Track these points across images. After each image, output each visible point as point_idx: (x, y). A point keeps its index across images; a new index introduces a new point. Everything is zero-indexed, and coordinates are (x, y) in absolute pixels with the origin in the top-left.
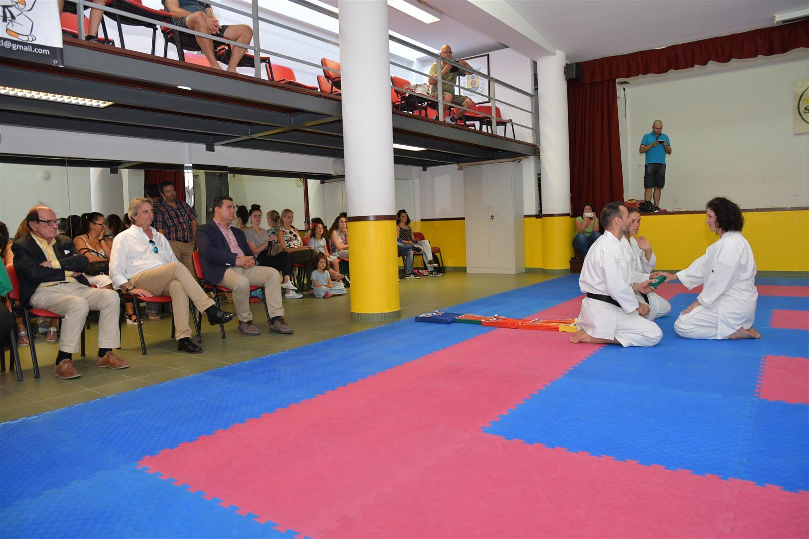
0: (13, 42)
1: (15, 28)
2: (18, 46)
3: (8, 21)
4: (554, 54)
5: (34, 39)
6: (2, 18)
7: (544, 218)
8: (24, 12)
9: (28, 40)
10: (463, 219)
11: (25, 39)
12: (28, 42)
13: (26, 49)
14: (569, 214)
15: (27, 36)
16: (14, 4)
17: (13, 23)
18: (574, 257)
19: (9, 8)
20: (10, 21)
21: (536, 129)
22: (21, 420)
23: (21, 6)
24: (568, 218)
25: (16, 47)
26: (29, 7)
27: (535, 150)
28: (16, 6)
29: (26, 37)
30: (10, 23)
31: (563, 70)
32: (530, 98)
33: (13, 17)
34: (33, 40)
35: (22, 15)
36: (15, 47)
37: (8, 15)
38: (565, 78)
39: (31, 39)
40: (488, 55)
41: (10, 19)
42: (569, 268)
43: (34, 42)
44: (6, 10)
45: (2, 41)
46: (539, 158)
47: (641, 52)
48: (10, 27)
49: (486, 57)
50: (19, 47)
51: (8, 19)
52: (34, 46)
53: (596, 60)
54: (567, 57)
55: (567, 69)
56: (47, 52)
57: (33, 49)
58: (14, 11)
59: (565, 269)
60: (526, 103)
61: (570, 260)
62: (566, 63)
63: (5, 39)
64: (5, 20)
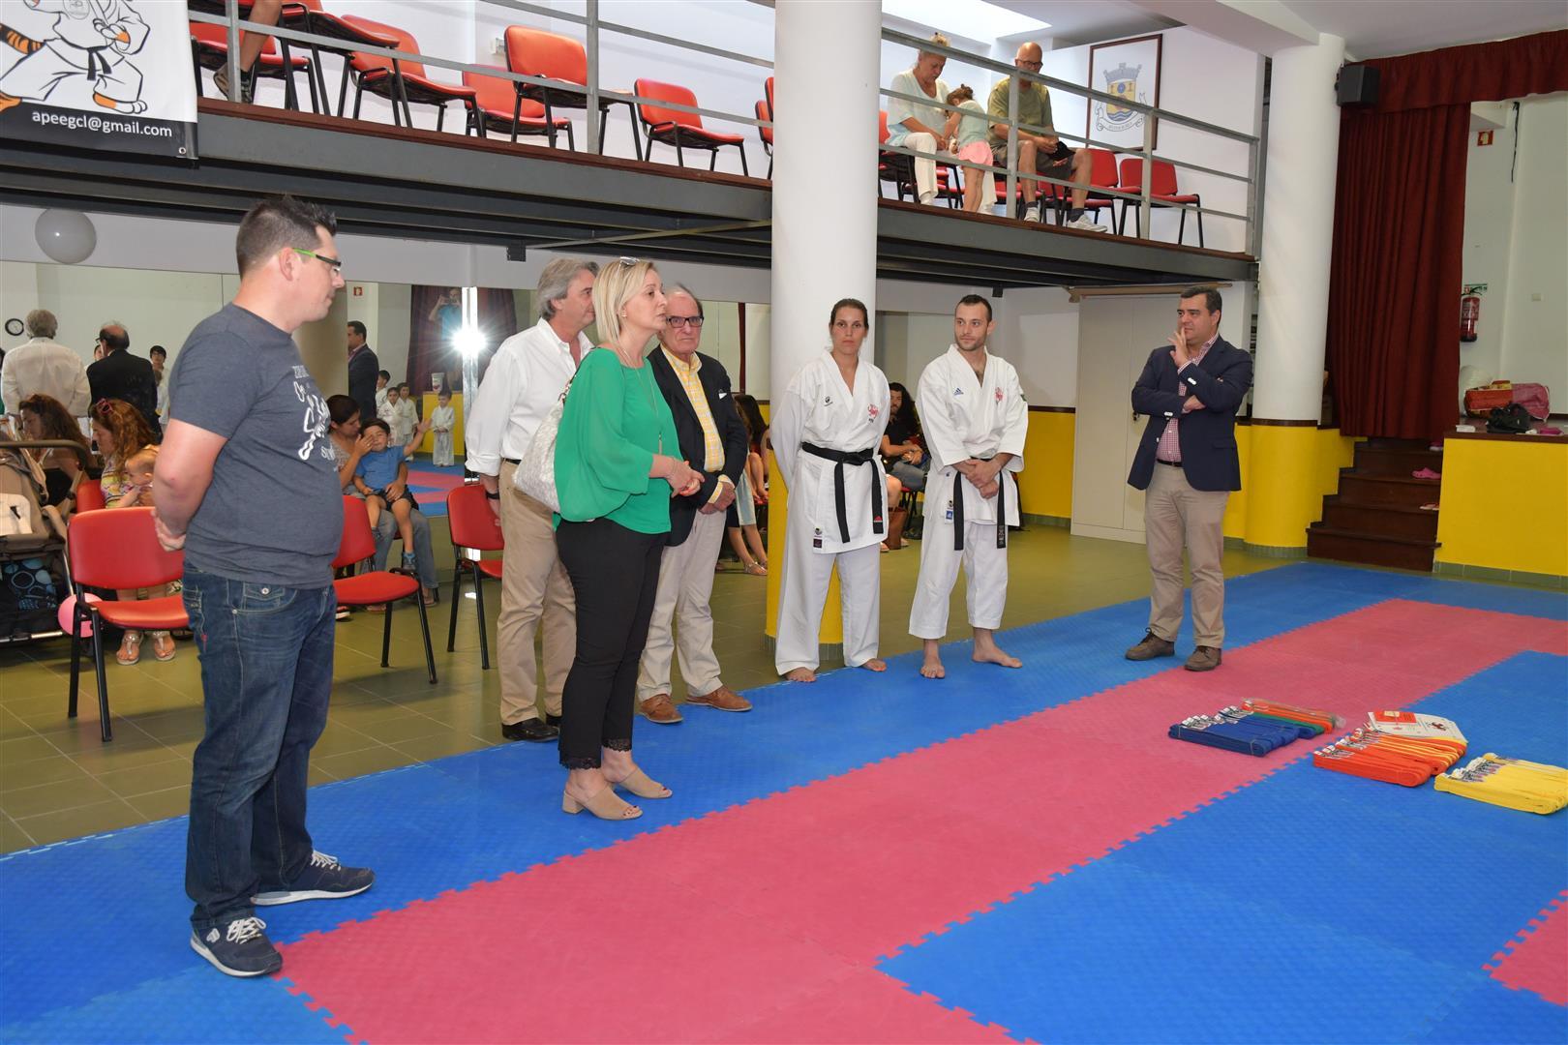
0: (103, 117)
1: (110, 89)
2: (112, 124)
3: (97, 78)
4: (1314, 43)
5: (144, 108)
6: (87, 72)
7: (1255, 427)
8: (127, 56)
9: (133, 111)
10: (1072, 410)
11: (126, 109)
12: (133, 115)
13: (128, 129)
14: (1316, 421)
15: (131, 102)
16: (110, 42)
17: (106, 79)
18: (1319, 519)
19: (100, 52)
20: (102, 76)
21: (1255, 219)
22: (84, 840)
23: (122, 45)
24: (1314, 429)
25: (110, 127)
26: (135, 46)
27: (1247, 267)
28: (113, 46)
29: (130, 105)
30: (101, 81)
31: (1333, 81)
32: (1248, 145)
33: (107, 69)
34: (141, 110)
35: (123, 61)
36: (107, 128)
37: (98, 65)
38: (1335, 100)
39: (137, 109)
40: (1160, 37)
41: (101, 72)
42: (1306, 545)
43: (143, 115)
44: (94, 55)
45: (85, 117)
46: (1257, 286)
47: (1542, 35)
48: (100, 89)
49: (1155, 42)
50: (115, 126)
51: (97, 73)
52: (144, 122)
53: (1421, 55)
54: (1348, 47)
55: (1345, 76)
56: (167, 131)
57: (141, 129)
58: (109, 56)
59: (1295, 549)
60: (1238, 158)
61: (1309, 527)
62: (1346, 60)
63: (90, 114)
64: (91, 76)
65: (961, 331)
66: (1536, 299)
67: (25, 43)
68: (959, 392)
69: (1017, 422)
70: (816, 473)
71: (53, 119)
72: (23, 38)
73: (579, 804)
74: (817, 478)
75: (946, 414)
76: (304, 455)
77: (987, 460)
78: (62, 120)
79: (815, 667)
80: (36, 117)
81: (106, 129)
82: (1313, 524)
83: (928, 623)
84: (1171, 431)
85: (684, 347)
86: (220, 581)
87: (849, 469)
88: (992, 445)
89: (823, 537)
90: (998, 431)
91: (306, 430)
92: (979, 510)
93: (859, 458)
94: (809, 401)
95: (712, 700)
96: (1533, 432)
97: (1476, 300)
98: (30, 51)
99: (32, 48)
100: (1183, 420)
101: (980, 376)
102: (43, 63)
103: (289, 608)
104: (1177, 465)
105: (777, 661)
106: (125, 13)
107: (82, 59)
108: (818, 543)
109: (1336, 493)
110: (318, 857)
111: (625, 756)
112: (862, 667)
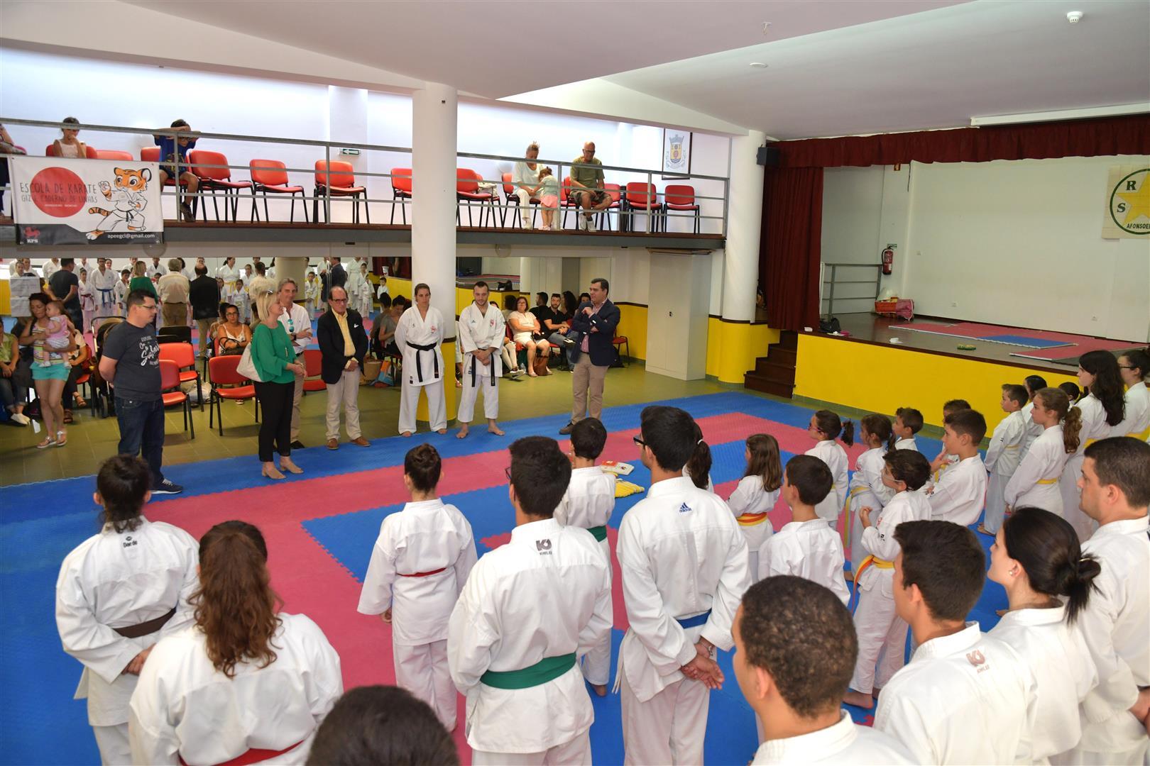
0: (131, 233)
1: (133, 224)
2: (134, 236)
3: (129, 221)
4: (746, 135)
5: (145, 229)
6: (126, 219)
7: (723, 322)
8: (139, 212)
9: (141, 230)
10: (646, 306)
11: (139, 230)
13: (139, 236)
14: (751, 321)
17: (132, 221)
18: (754, 369)
19: (130, 212)
21: (725, 219)
23: (138, 208)
24: (749, 325)
26: (142, 208)
28: (135, 209)
29: (140, 228)
33: (132, 217)
35: (138, 214)
37: (130, 216)
39: (143, 230)
41: (131, 219)
42: (743, 382)
43: (145, 231)
44: (128, 213)
46: (725, 253)
48: (130, 224)
51: (129, 219)
52: (145, 233)
56: (153, 236)
57: (144, 236)
58: (133, 212)
61: (746, 373)
62: (767, 141)
63: (126, 233)
64: (127, 221)
65: (478, 298)
66: (919, 254)
67: (106, 213)
68: (474, 321)
69: (500, 334)
70: (410, 353)
71: (114, 236)
72: (105, 211)
73: (266, 473)
74: (411, 356)
75: (468, 330)
76: (143, 364)
77: (484, 350)
78: (117, 236)
79: (415, 431)
80: (109, 236)
81: (132, 237)
82: (749, 372)
83: (465, 416)
84: (586, 340)
85: (340, 311)
86: (119, 398)
87: (422, 352)
88: (486, 344)
89: (413, 380)
90: (492, 338)
91: (142, 357)
92: (483, 370)
93: (426, 348)
94: (407, 326)
95: (356, 442)
96: (836, 333)
97: (891, 253)
98: (108, 215)
99: (108, 214)
100: (591, 336)
101: (484, 315)
102: (112, 218)
103: (140, 407)
104: (587, 353)
105: (399, 428)
106: (139, 197)
107: (124, 215)
108: (411, 382)
109: (766, 356)
110: (165, 481)
111: (287, 458)
112: (437, 432)
